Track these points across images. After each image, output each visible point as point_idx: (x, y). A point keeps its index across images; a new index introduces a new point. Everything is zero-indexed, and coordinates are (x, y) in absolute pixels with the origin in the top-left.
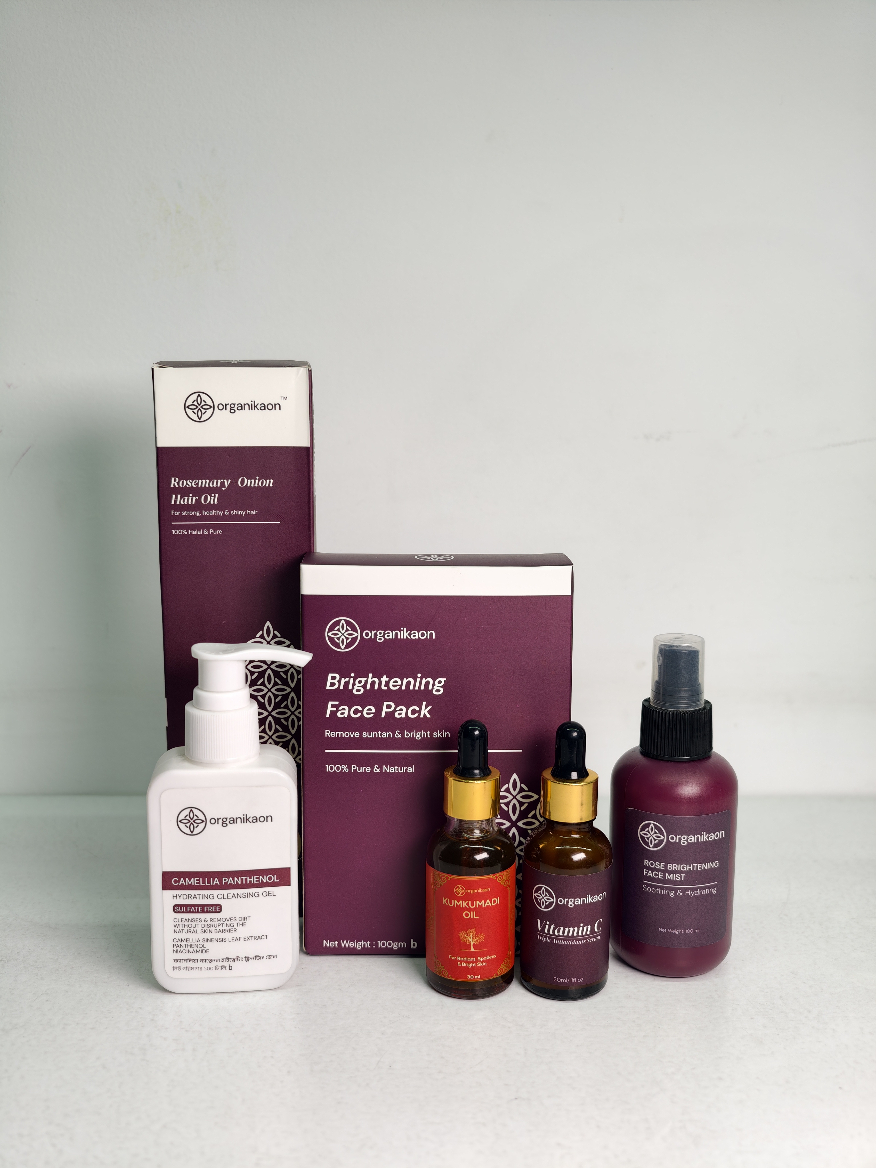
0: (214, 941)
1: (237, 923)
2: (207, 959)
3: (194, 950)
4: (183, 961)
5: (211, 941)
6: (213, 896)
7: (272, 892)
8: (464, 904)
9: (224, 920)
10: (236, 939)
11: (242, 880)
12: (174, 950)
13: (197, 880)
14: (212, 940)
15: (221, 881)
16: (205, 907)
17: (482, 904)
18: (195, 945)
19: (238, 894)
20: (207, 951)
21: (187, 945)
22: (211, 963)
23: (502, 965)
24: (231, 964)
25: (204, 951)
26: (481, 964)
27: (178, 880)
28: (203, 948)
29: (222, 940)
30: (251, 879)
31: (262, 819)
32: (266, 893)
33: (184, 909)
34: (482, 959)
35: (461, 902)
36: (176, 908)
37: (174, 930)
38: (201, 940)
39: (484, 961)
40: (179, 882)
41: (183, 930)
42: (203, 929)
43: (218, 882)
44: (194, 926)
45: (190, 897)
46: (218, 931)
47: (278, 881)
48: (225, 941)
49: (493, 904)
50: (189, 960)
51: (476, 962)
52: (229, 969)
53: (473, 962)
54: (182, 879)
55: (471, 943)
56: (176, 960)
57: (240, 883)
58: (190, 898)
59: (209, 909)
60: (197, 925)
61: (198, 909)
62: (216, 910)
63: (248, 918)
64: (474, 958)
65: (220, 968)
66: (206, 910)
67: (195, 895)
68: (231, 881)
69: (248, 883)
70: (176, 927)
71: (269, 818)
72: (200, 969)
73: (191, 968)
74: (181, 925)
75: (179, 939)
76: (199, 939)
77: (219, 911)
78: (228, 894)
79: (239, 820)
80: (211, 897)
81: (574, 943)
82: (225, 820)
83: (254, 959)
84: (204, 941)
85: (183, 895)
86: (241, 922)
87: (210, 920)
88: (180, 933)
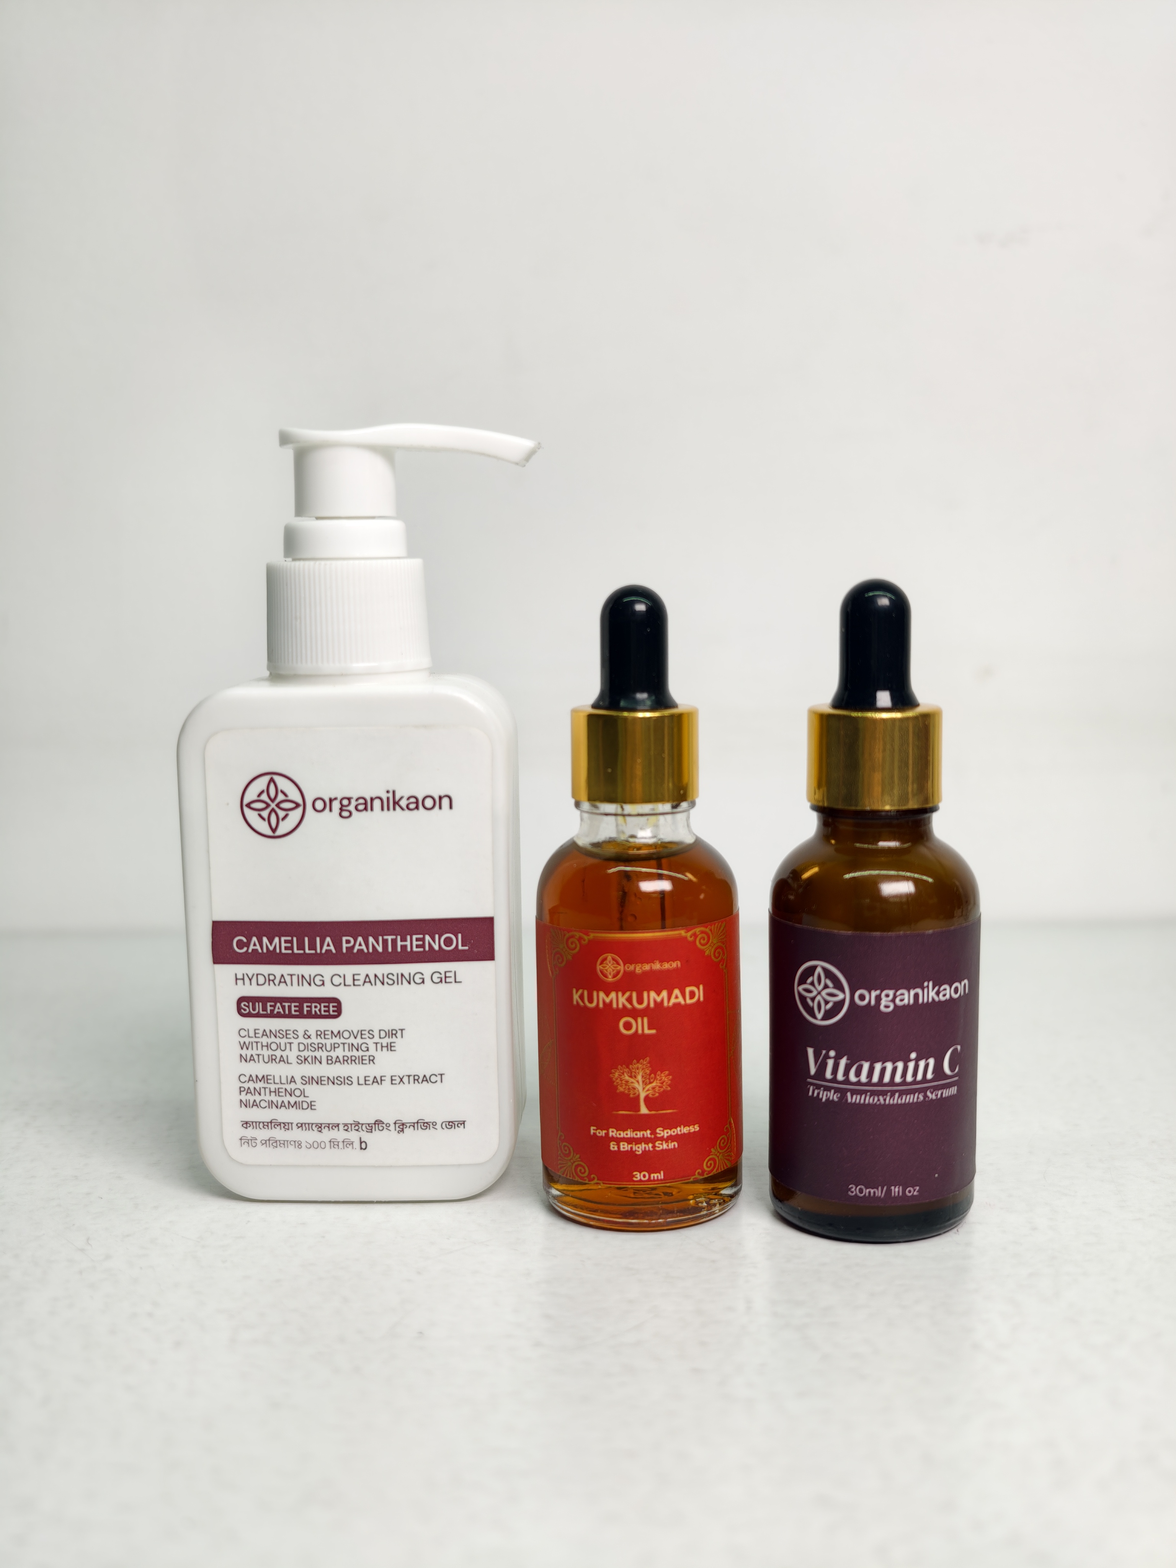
0: (326, 1082)
1: (376, 1044)
2: (312, 1124)
3: (283, 1102)
4: (261, 1125)
5: (319, 1081)
6: (321, 978)
7: (452, 974)
8: (618, 1000)
9: (346, 1035)
10: (375, 1080)
11: (385, 942)
12: (241, 1101)
13: (286, 942)
14: (321, 1081)
15: (338, 944)
16: (305, 1005)
17: (662, 1000)
19: (376, 976)
20: (311, 1106)
21: (267, 1091)
22: (320, 1131)
23: (713, 1150)
24: (366, 1136)
25: (305, 1105)
26: (665, 1146)
27: (245, 940)
28: (302, 1099)
29: (342, 1080)
30: (406, 941)
31: (429, 803)
32: (439, 976)
33: (259, 1007)
34: (666, 1133)
35: (613, 995)
36: (242, 1005)
37: (240, 1055)
38: (298, 1079)
39: (671, 1138)
40: (247, 945)
41: (258, 1055)
42: (302, 1054)
43: (332, 948)
45: (273, 981)
46: (334, 1060)
47: (466, 947)
48: (350, 1083)
49: (689, 1001)
50: (273, 1124)
51: (653, 1141)
52: (361, 1148)
53: (646, 1140)
54: (254, 939)
55: (639, 1096)
56: (247, 1123)
57: (380, 949)
58: (271, 983)
59: (313, 1009)
60: (288, 1045)
61: (290, 1007)
62: (328, 1011)
63: (400, 1032)
64: (649, 1132)
65: (341, 1145)
66: (307, 1011)
67: (282, 976)
68: (360, 945)
69: (399, 949)
70: (245, 1048)
71: (445, 801)
73: (278, 1142)
74: (254, 1045)
75: (251, 1076)
76: (293, 1077)
77: (336, 1013)
78: (354, 975)
79: (377, 803)
80: (318, 980)
81: (896, 1100)
82: (345, 802)
83: (414, 1127)
84: (304, 1082)
85: (257, 975)
86: (385, 1042)
87: (317, 1035)
88: (252, 1062)
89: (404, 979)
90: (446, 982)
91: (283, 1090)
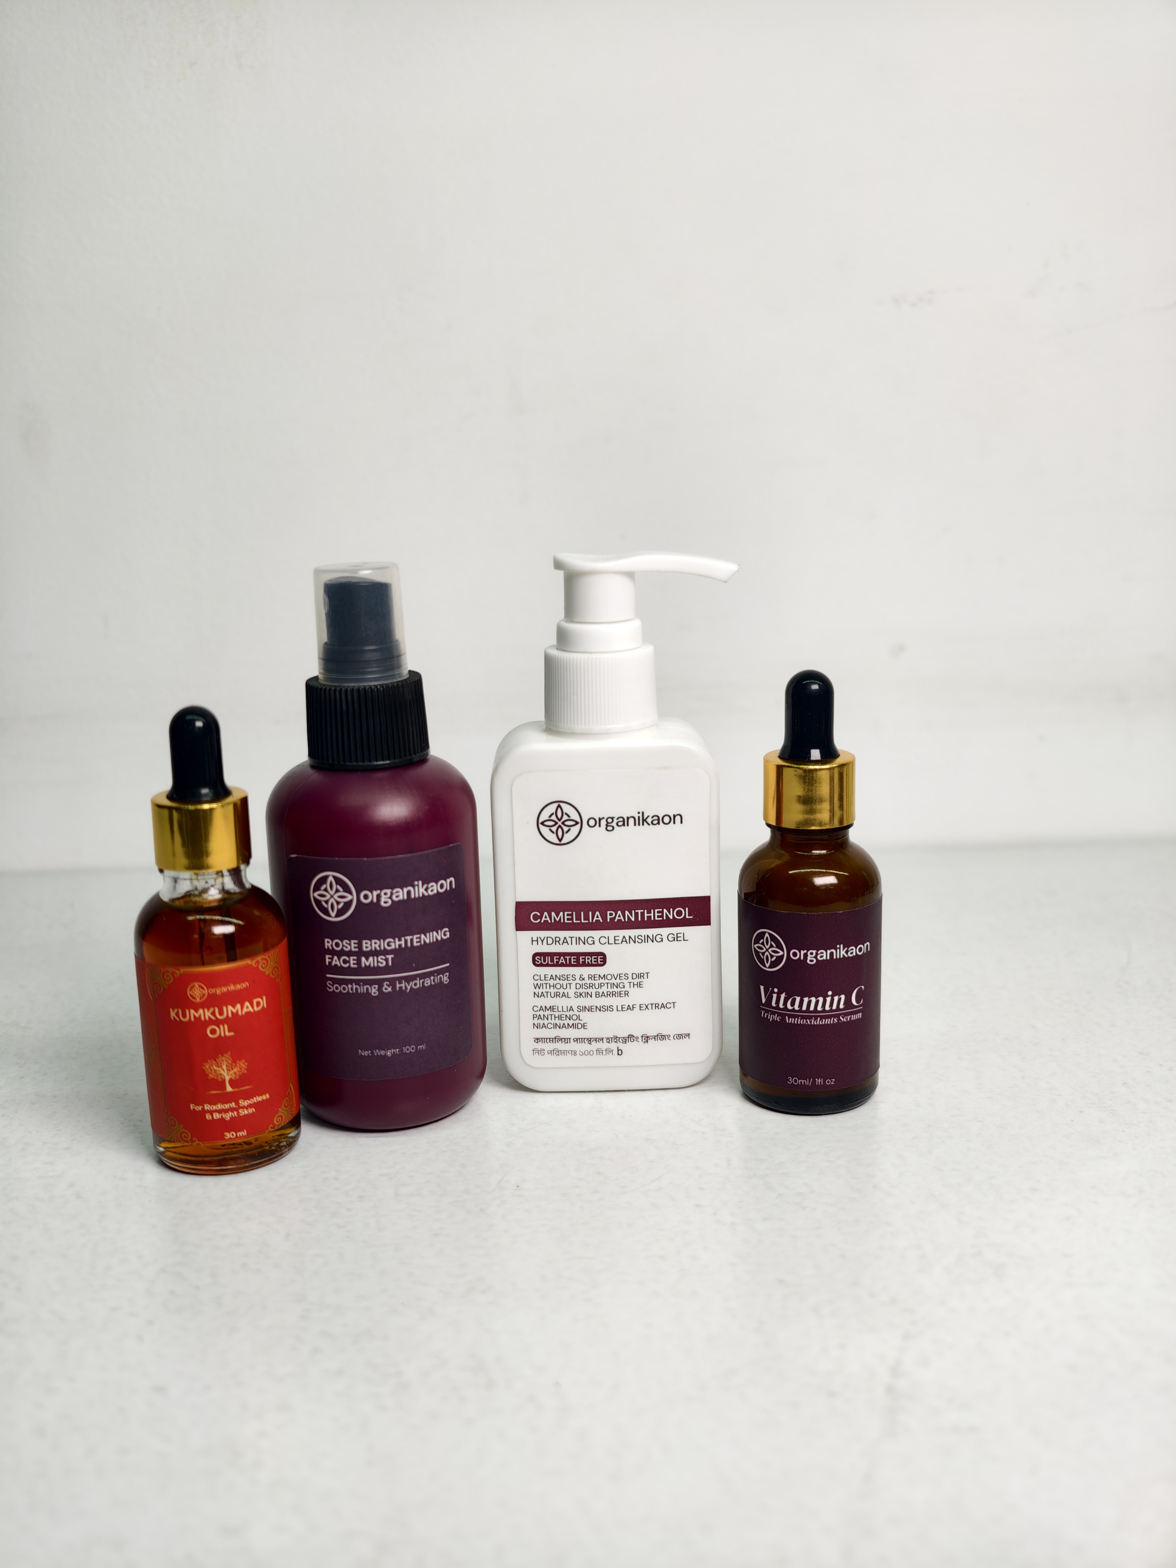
0: (595, 1010)
1: (630, 983)
2: (585, 1039)
3: (564, 1024)
4: (548, 1040)
5: (590, 1009)
6: (592, 939)
7: (682, 935)
9: (609, 977)
10: (629, 1008)
11: (636, 914)
12: (534, 1024)
13: (568, 915)
15: (604, 917)
16: (581, 957)
18: (566, 1015)
19: (630, 937)
20: (584, 1026)
21: (553, 1017)
22: (590, 1044)
24: (621, 1046)
25: (580, 1026)
27: (539, 914)
28: (578, 1021)
29: (606, 1008)
30: (650, 913)
31: (667, 820)
32: (673, 936)
33: (548, 959)
36: (536, 958)
37: (535, 993)
38: (575, 1009)
40: (541, 917)
41: (547, 992)
42: (578, 991)
43: (600, 918)
44: (565, 987)
45: (558, 942)
46: (600, 995)
47: (692, 917)
48: (611, 1010)
50: (556, 1040)
52: (618, 1054)
54: (546, 913)
56: (538, 1039)
57: (633, 919)
59: (587, 960)
60: (568, 985)
61: (570, 959)
62: (597, 961)
63: (646, 975)
65: (604, 1052)
66: (582, 961)
67: (565, 938)
68: (619, 916)
69: (646, 919)
70: (537, 987)
71: (678, 818)
72: (573, 1053)
73: (560, 1052)
74: (544, 985)
75: (541, 1007)
76: (571, 1007)
77: (602, 963)
78: (615, 937)
79: (631, 821)
80: (590, 941)
81: (818, 1022)
82: (610, 820)
83: (655, 1039)
84: (580, 1010)
85: (547, 938)
86: (635, 981)
87: (589, 978)
88: (542, 997)
89: (649, 939)
90: (677, 940)
91: (565, 1016)
